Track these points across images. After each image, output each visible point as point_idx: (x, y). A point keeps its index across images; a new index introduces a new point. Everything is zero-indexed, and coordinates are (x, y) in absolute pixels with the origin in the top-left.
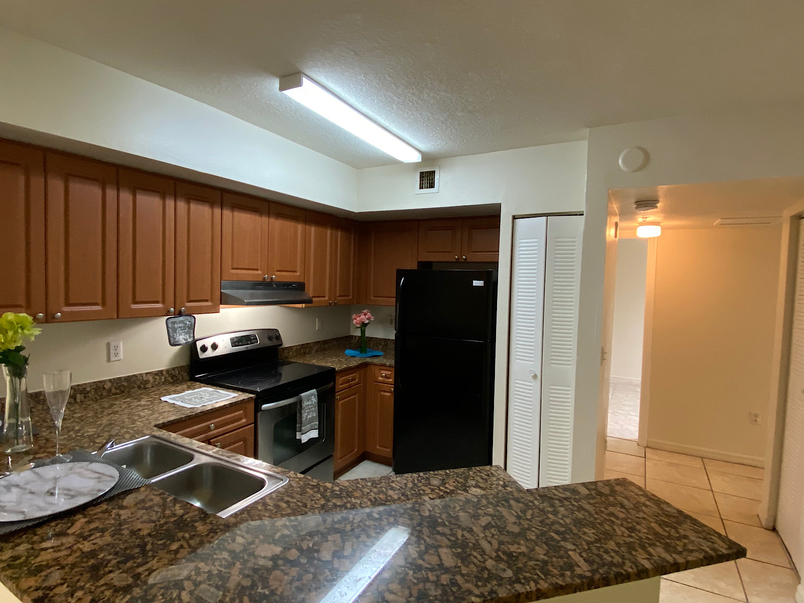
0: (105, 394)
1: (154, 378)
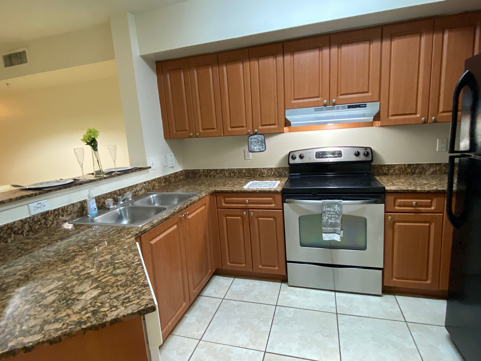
0: (243, 175)
1: (267, 172)
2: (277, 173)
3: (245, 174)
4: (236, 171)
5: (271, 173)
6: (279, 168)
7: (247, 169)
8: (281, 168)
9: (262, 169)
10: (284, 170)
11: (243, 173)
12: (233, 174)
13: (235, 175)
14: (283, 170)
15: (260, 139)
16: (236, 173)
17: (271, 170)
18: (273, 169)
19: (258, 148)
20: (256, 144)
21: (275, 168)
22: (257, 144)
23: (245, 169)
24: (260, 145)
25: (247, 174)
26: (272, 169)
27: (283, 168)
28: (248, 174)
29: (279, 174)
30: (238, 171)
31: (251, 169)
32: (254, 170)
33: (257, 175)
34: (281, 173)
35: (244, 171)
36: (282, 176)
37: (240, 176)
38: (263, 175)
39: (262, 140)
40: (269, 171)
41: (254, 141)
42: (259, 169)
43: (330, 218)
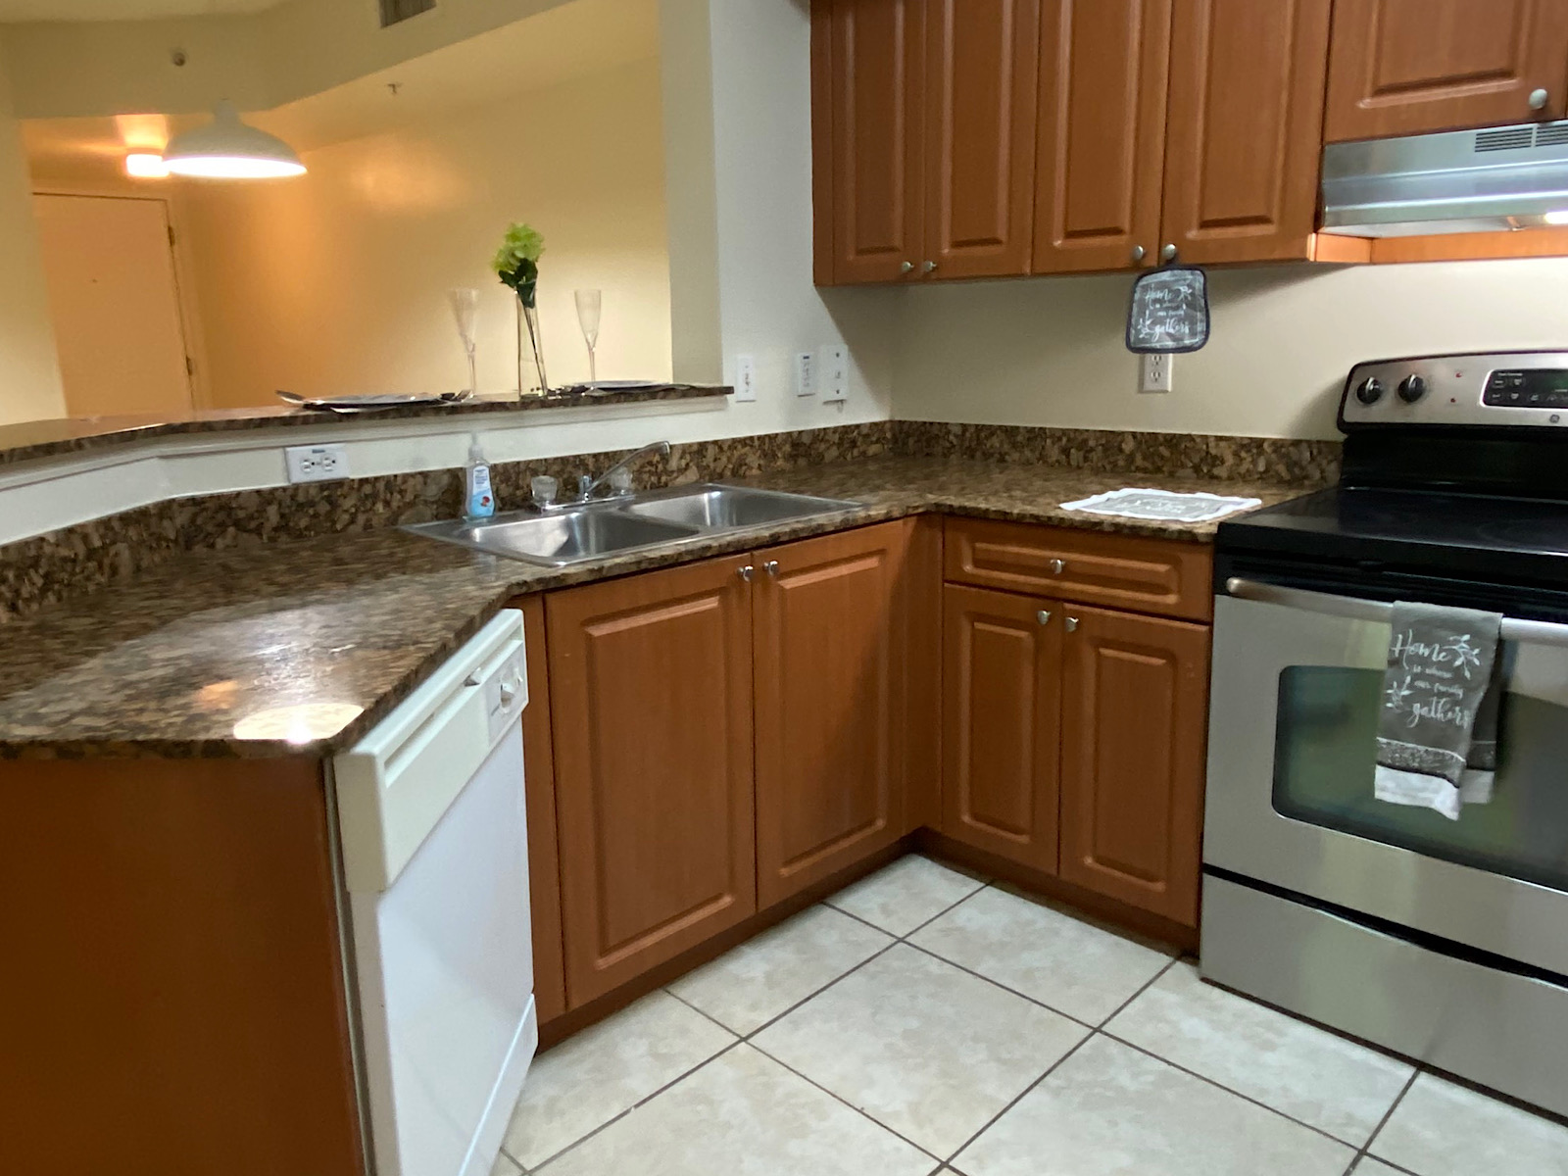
0: (1121, 463)
1: (1236, 454)
2: (1281, 469)
3: (1131, 458)
4: (1097, 440)
5: (1254, 462)
6: (1296, 443)
7: (1142, 434)
8: (1305, 445)
9: (1212, 444)
10: (1320, 453)
11: (1121, 450)
12: (1081, 453)
13: (1086, 459)
14: (1315, 452)
15: (1184, 289)
16: (1092, 450)
17: (1255, 451)
18: (1266, 445)
19: (1172, 331)
20: (1162, 314)
21: (1275, 443)
22: (1171, 313)
23: (1134, 434)
24: (1180, 320)
25: (1139, 461)
26: (1259, 443)
27: (1319, 442)
28: (1144, 458)
29: (1289, 468)
30: (1103, 441)
31: (1161, 439)
32: (1172, 441)
33: (1183, 466)
34: (1302, 468)
35: (1129, 446)
36: (1306, 482)
37: (1108, 467)
38: (1216, 471)
39: (1192, 294)
40: (1243, 454)
41: (1156, 301)
42: (1198, 440)
43: (1423, 697)
